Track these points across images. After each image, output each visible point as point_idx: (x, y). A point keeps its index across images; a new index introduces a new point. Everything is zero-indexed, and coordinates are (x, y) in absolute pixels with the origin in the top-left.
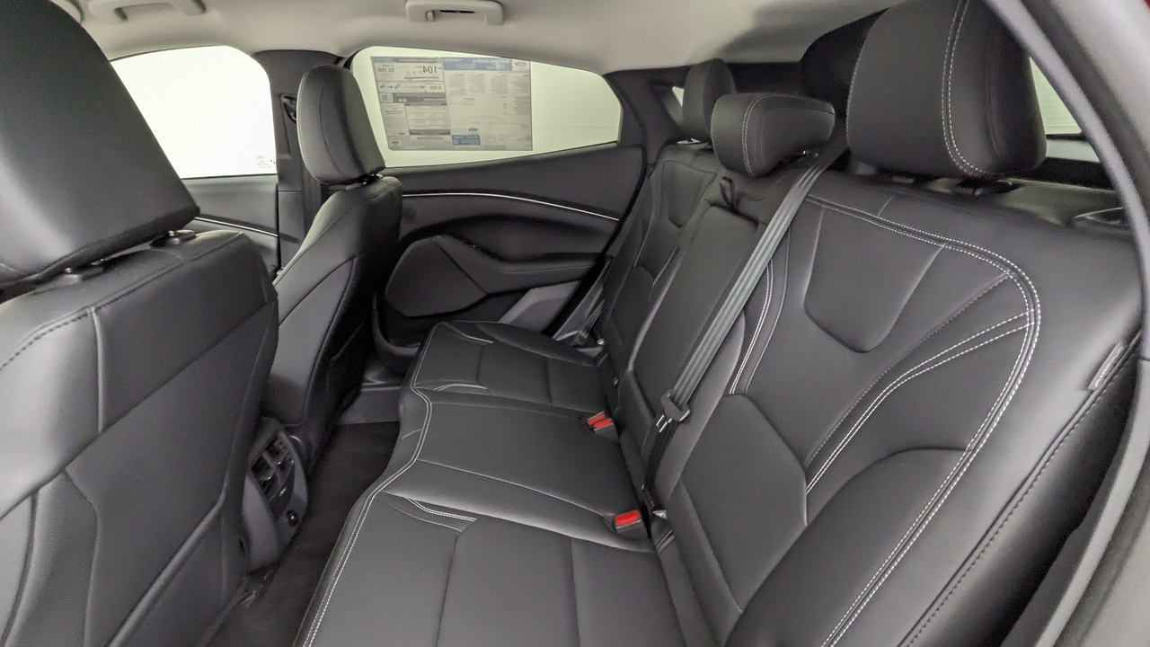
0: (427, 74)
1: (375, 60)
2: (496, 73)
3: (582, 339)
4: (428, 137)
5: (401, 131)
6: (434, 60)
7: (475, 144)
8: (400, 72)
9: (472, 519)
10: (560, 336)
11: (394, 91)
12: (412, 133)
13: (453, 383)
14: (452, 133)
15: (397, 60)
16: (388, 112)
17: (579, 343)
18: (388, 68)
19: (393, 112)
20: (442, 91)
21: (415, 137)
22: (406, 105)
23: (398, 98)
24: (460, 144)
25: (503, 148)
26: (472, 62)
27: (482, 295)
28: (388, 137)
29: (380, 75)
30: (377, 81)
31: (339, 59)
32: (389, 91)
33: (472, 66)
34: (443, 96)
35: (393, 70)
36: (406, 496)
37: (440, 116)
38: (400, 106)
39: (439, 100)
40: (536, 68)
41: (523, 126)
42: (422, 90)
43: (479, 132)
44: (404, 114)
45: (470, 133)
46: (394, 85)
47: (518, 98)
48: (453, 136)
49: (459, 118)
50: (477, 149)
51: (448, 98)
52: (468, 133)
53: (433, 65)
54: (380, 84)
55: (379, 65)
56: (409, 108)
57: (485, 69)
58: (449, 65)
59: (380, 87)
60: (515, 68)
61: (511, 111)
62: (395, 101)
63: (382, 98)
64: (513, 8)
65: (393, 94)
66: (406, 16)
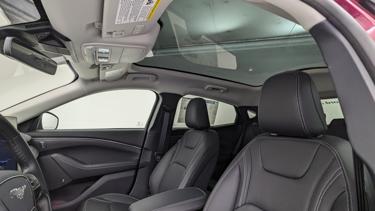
28: (179, 119)
29: (183, 102)
35: (186, 101)
47: (214, 111)
54: (182, 104)
60: (215, 103)
61: (212, 114)
62: (185, 109)
63: (181, 108)
64: (229, 90)
65: (185, 107)
66: (204, 89)
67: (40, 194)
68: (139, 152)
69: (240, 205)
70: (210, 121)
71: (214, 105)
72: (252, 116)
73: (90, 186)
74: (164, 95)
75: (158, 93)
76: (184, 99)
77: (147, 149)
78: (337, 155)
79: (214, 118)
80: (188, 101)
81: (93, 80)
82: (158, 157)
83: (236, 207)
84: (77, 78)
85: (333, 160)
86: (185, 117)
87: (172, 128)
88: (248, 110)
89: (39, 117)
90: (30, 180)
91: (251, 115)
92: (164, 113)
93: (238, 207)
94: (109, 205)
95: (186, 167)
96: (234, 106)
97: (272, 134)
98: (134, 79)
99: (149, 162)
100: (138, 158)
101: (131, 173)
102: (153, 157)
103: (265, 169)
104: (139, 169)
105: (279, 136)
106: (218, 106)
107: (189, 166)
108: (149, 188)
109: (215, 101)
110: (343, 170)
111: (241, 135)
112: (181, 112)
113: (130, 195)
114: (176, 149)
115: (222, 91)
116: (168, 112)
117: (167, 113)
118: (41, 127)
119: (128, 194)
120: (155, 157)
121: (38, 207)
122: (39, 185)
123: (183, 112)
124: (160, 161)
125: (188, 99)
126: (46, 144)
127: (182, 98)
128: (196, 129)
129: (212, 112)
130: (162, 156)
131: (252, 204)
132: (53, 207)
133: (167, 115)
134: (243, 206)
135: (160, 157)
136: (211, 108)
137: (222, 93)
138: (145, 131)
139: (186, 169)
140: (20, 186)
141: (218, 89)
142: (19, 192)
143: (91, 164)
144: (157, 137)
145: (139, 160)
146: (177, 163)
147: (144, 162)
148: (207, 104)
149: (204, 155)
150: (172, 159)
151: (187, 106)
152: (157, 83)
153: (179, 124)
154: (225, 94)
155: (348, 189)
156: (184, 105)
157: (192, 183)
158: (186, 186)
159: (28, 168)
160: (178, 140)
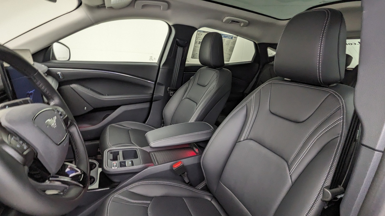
5: (197, 53)
16: (196, 47)
29: (198, 35)
32: (198, 41)
47: (231, 47)
54: (197, 38)
57: (226, 38)
60: (233, 38)
61: (228, 50)
62: (199, 43)
63: (196, 42)
64: (250, 23)
65: (200, 42)
66: (223, 21)
67: (69, 123)
68: (153, 86)
69: (242, 139)
70: (224, 58)
71: (232, 41)
72: (271, 54)
73: (110, 114)
74: (177, 27)
75: (171, 24)
76: (199, 33)
77: (160, 84)
78: (343, 106)
79: (230, 55)
80: (204, 35)
81: (99, 7)
82: (171, 92)
83: (238, 141)
84: (80, 4)
85: (338, 109)
86: (199, 53)
87: (185, 64)
88: (268, 47)
89: (50, 47)
90: (58, 112)
91: (271, 52)
92: (177, 47)
93: (240, 141)
94: (128, 130)
95: (197, 104)
96: (254, 42)
97: (285, 79)
98: (144, 6)
99: (162, 96)
100: (151, 92)
101: (147, 105)
102: (166, 92)
103: (271, 112)
104: (153, 102)
105: (292, 81)
106: (236, 41)
107: (200, 102)
108: (163, 119)
109: (233, 36)
110: (343, 119)
111: (255, 75)
112: (195, 47)
113: (146, 123)
114: (189, 85)
115: (242, 24)
116: (181, 46)
117: (180, 48)
118: (54, 58)
119: (144, 122)
120: (168, 92)
121: (69, 132)
122: (66, 116)
123: (197, 47)
124: (173, 95)
125: (204, 32)
126: (63, 74)
127: (196, 31)
128: (209, 67)
129: (229, 48)
130: (175, 92)
131: (253, 140)
132: (80, 129)
133: (180, 50)
134: (245, 141)
135: (172, 92)
136: (228, 44)
137: (243, 26)
138: (158, 65)
139: (197, 105)
140: (52, 117)
141: (238, 22)
142: (52, 122)
143: (108, 95)
144: (170, 73)
145: (153, 94)
146: (190, 99)
147: (157, 96)
148: (223, 38)
149: (216, 93)
150: (184, 95)
151: (201, 41)
152: (169, 12)
153: (192, 60)
154: (245, 28)
155: (341, 136)
156: (199, 39)
157: (202, 118)
158: (196, 121)
159: (54, 101)
160: (191, 77)
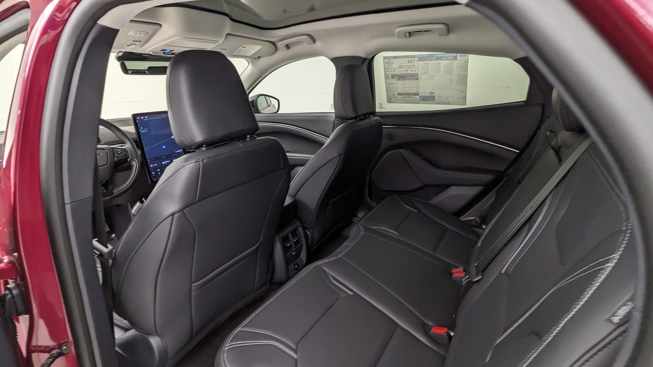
0: (410, 64)
1: (385, 58)
2: (447, 61)
3: (476, 222)
4: (407, 96)
5: (393, 93)
6: (414, 57)
7: (432, 101)
8: (396, 63)
9: (351, 293)
10: (464, 218)
11: (392, 73)
12: (399, 94)
13: (381, 226)
14: (420, 95)
15: (395, 57)
16: (388, 84)
17: (475, 225)
18: (390, 62)
19: (391, 84)
20: (417, 72)
21: (400, 97)
22: (397, 80)
23: (394, 76)
24: (423, 100)
25: (448, 103)
26: (434, 56)
27: (421, 185)
28: (387, 96)
29: (386, 65)
30: (385, 69)
31: (365, 59)
32: (390, 73)
33: (434, 58)
34: (417, 75)
35: (393, 63)
36: (327, 270)
37: (414, 85)
38: (395, 81)
39: (415, 77)
40: (472, 58)
41: (461, 91)
42: (407, 72)
43: (435, 94)
44: (396, 85)
45: (430, 95)
46: (392, 70)
47: (459, 75)
48: (420, 96)
49: (424, 86)
50: (432, 104)
51: (419, 76)
52: (428, 95)
53: (413, 59)
54: (386, 70)
55: (386, 61)
56: (399, 82)
57: (441, 60)
58: (421, 59)
59: (385, 71)
60: (459, 59)
62: (393, 78)
63: (388, 77)
71: (457, 62)
79: (464, 91)
129: (457, 79)
152: (318, 44)
153: (390, 106)
156: (389, 70)
